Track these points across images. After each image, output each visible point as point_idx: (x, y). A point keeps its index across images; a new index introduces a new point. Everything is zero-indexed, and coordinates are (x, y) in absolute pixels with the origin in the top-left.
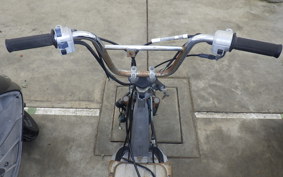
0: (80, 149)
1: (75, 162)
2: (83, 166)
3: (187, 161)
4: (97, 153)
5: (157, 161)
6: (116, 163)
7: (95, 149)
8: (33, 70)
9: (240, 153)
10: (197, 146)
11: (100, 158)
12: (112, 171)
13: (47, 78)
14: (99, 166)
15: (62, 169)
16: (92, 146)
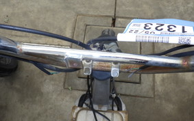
0: (53, 82)
1: (48, 93)
2: (54, 97)
3: (143, 99)
4: (66, 86)
5: (116, 109)
6: (79, 109)
7: (64, 83)
8: (14, 5)
9: (191, 97)
10: (153, 88)
11: (68, 92)
12: (74, 116)
13: (25, 14)
14: (67, 98)
15: (37, 98)
16: (63, 80)
